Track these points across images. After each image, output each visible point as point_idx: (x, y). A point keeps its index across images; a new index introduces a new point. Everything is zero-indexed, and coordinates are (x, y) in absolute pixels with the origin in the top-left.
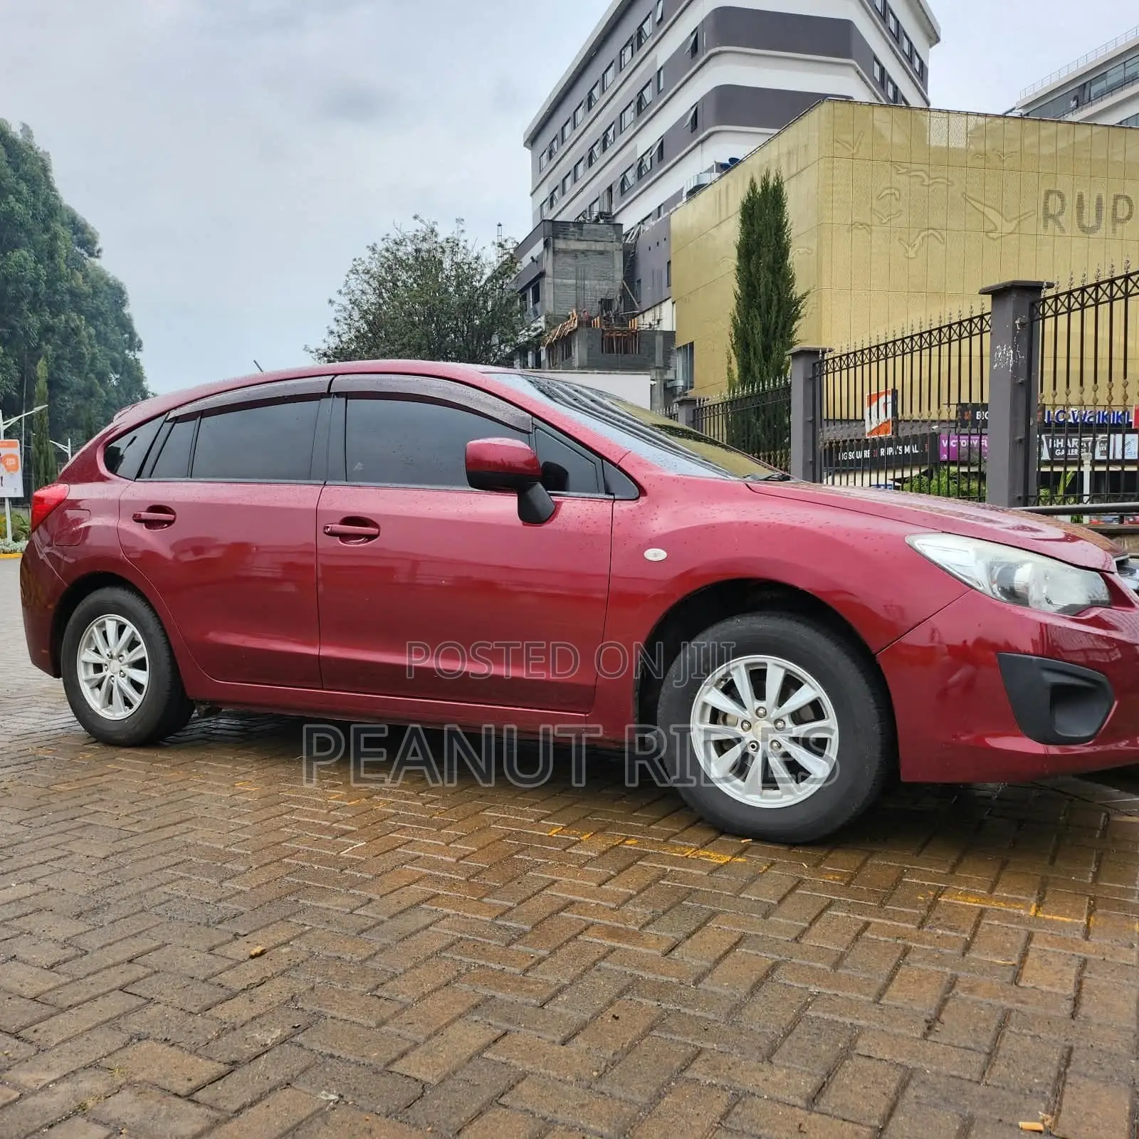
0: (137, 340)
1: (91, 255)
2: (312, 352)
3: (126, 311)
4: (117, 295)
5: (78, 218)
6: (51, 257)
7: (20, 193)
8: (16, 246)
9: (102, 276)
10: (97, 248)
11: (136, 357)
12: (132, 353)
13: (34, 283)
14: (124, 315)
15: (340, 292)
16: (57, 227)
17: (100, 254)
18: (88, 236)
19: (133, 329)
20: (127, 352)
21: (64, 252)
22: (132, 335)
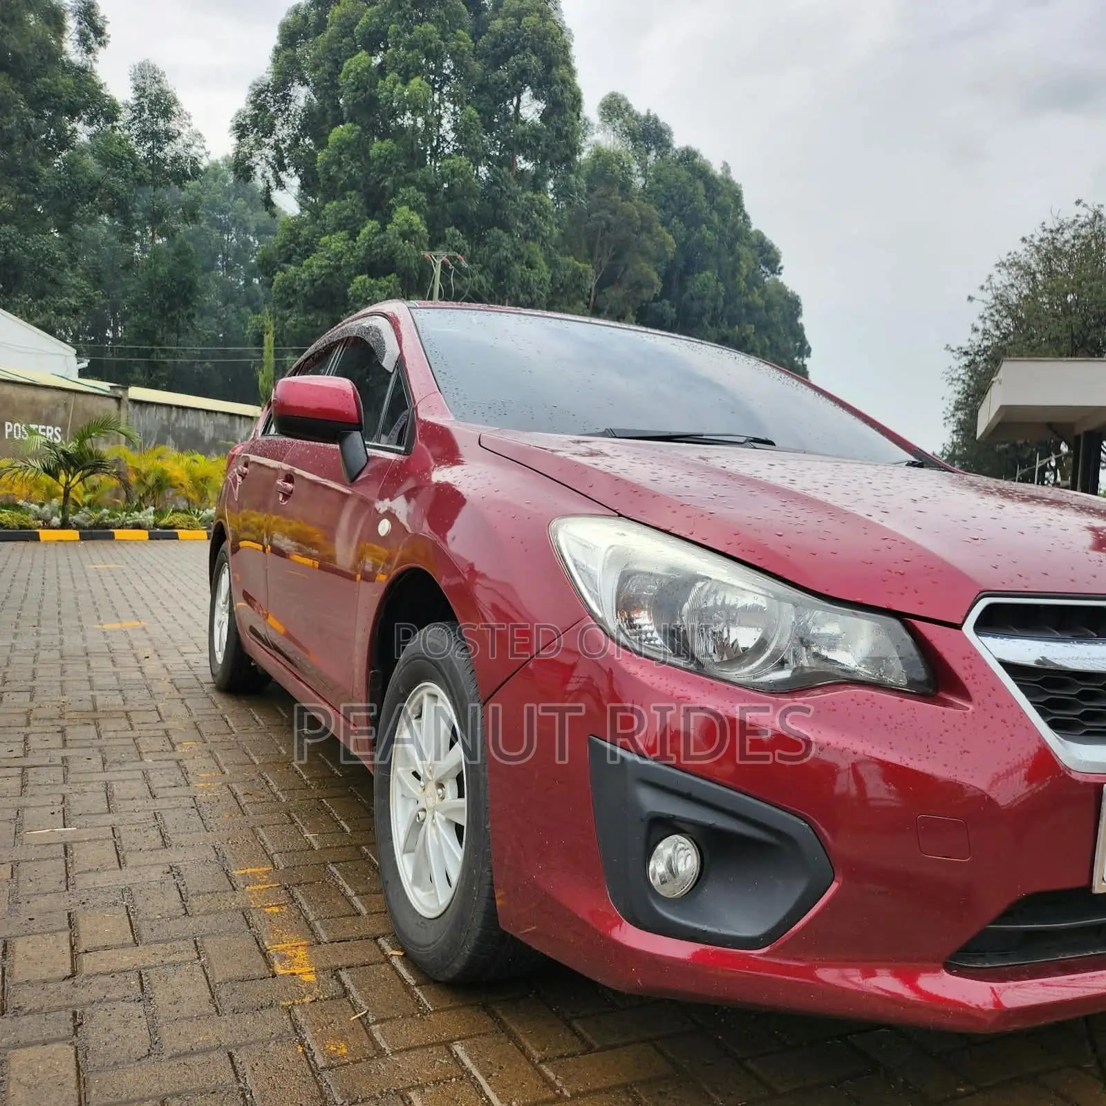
0: (806, 347)
1: (773, 272)
2: (953, 351)
3: (801, 320)
4: (793, 306)
5: (767, 240)
6: (734, 276)
7: (712, 222)
8: (704, 268)
9: (781, 289)
10: (780, 265)
11: (805, 362)
12: (801, 359)
13: (714, 299)
14: (797, 324)
15: (982, 288)
16: (742, 250)
17: (781, 271)
18: (772, 256)
19: (804, 337)
20: (796, 359)
21: (745, 272)
22: (803, 342)
